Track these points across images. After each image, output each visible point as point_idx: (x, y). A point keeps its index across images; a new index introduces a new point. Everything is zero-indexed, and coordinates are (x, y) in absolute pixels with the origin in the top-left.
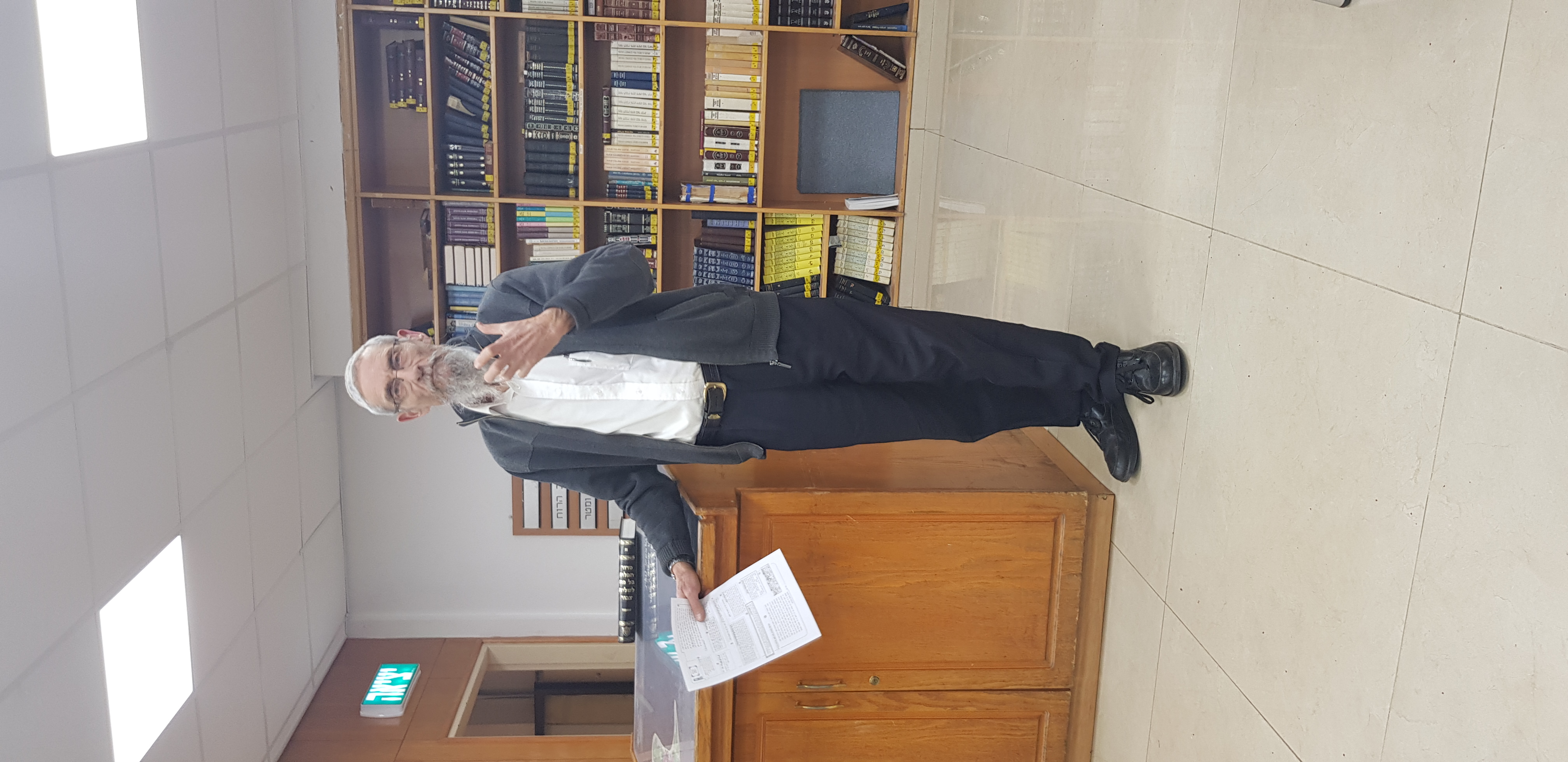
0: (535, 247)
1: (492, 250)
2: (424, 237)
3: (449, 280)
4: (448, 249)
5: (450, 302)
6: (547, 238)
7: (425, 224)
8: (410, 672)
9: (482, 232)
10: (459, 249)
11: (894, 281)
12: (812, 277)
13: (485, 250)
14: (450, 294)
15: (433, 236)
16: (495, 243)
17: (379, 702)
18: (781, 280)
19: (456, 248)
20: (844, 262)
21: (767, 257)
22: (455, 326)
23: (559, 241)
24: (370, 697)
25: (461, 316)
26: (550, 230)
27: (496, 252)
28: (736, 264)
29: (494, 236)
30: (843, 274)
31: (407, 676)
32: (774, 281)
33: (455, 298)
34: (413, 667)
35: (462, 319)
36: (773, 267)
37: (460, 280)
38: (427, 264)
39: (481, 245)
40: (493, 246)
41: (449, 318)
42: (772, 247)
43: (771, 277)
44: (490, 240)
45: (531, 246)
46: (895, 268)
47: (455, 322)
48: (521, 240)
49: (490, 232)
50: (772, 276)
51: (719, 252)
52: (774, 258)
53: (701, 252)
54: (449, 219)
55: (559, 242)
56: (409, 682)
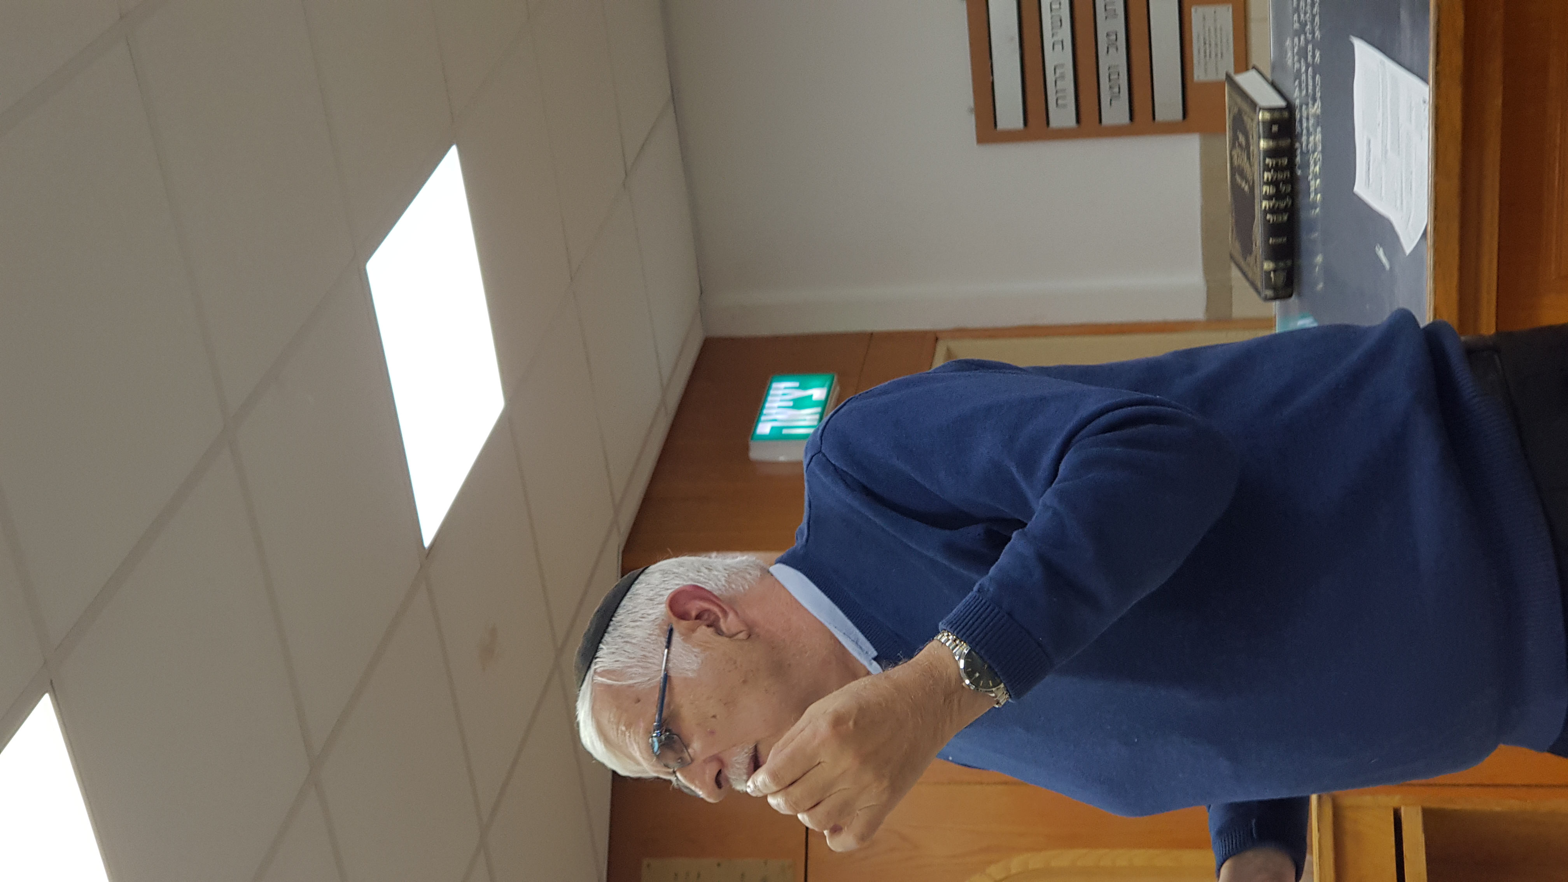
8: (823, 386)
17: (778, 437)
24: (764, 428)
31: (818, 393)
34: (826, 379)
56: (824, 404)
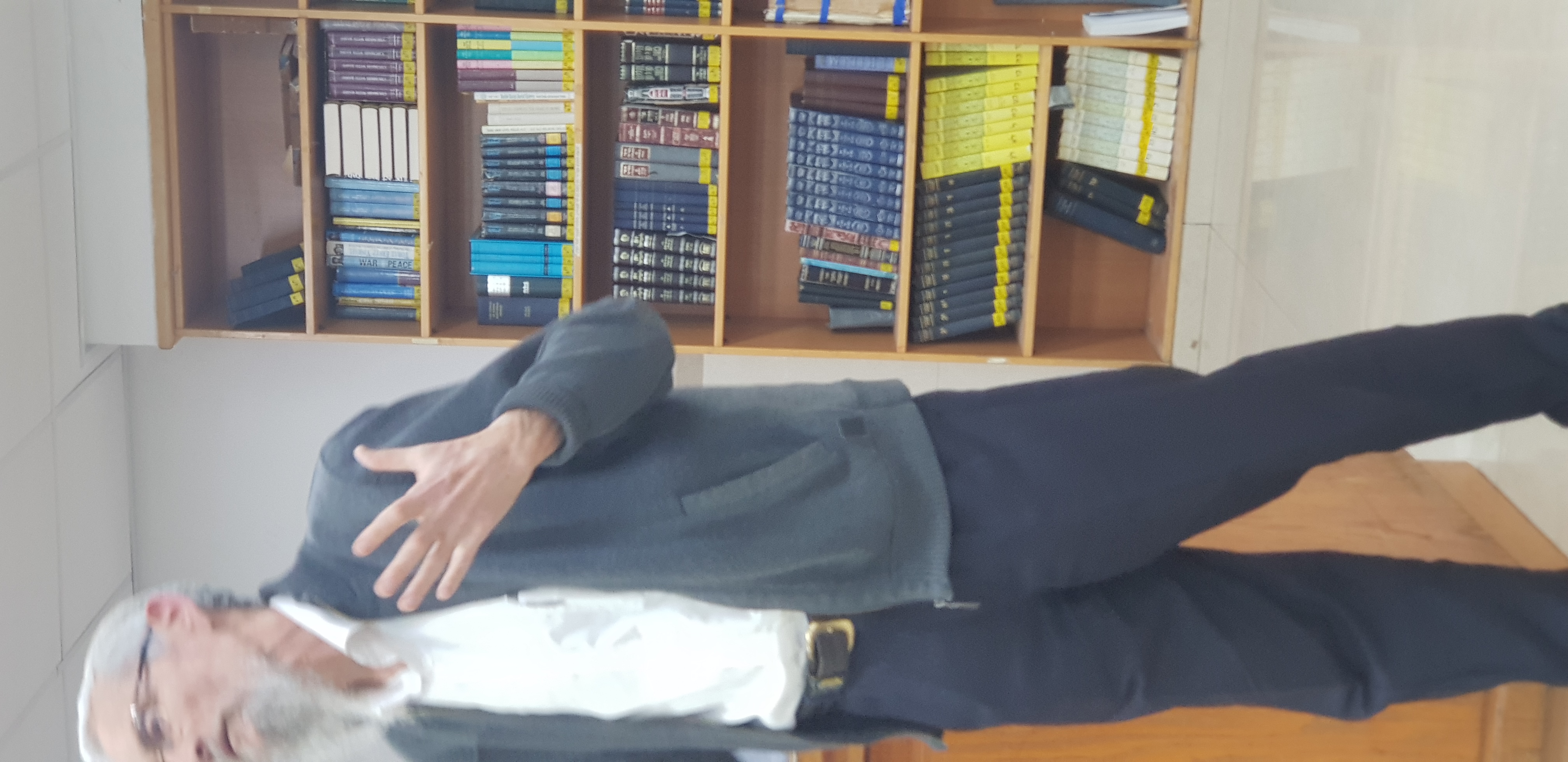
0: (491, 108)
1: (412, 112)
2: (286, 88)
3: (332, 167)
4: (330, 110)
5: (334, 209)
6: (514, 90)
7: (287, 63)
9: (395, 78)
10: (350, 110)
11: (1178, 175)
12: (1016, 165)
13: (399, 112)
14: (333, 195)
15: (303, 86)
16: (416, 101)
18: (956, 171)
19: (345, 108)
20: (1078, 138)
21: (928, 127)
22: (342, 255)
23: (536, 96)
25: (353, 236)
26: (519, 75)
27: (419, 117)
28: (869, 141)
29: (416, 86)
30: (1075, 159)
32: (941, 174)
33: (342, 202)
35: (356, 241)
36: (941, 148)
37: (353, 169)
38: (292, 138)
39: (392, 102)
40: (413, 105)
41: (331, 239)
42: (938, 109)
43: (937, 166)
44: (408, 93)
45: (484, 106)
46: (1180, 148)
47: (342, 246)
48: (465, 93)
49: (408, 78)
50: (939, 163)
51: (836, 118)
52: (941, 128)
53: (803, 116)
54: (332, 55)
55: (536, 98)
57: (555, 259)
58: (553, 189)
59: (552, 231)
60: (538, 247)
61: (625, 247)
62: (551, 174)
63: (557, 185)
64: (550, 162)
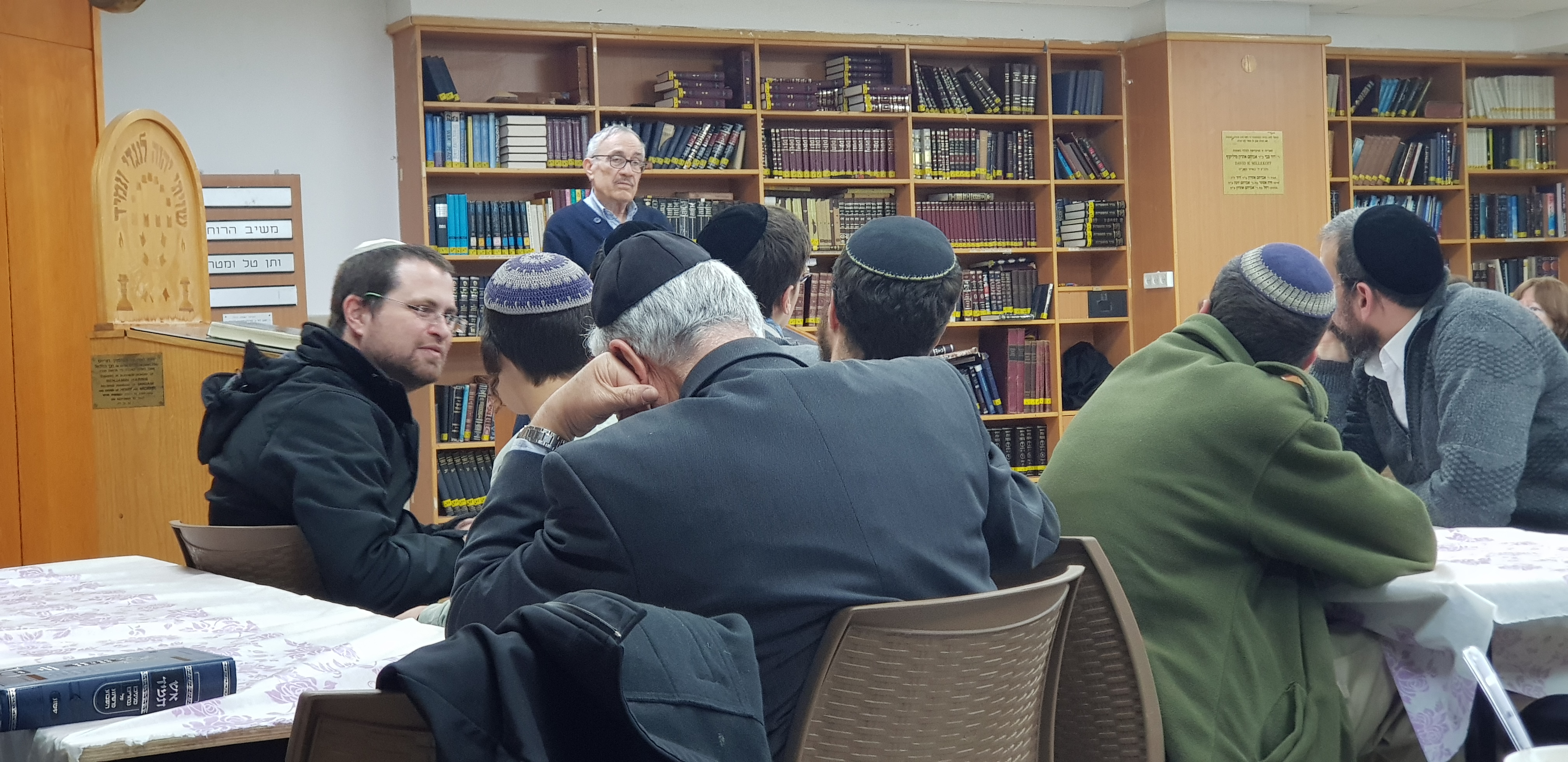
2: (551, 98)
4: (542, 120)
5: (477, 117)
7: (563, 100)
9: (560, 156)
13: (545, 158)
14: (485, 117)
15: (554, 106)
16: (551, 167)
25: (463, 127)
27: (541, 169)
33: (480, 121)
39: (548, 154)
40: (549, 166)
45: (543, 203)
48: (553, 193)
57: (458, 243)
58: (497, 241)
59: (473, 241)
60: (465, 233)
61: (470, 283)
62: (505, 240)
63: (499, 244)
64: (512, 239)
